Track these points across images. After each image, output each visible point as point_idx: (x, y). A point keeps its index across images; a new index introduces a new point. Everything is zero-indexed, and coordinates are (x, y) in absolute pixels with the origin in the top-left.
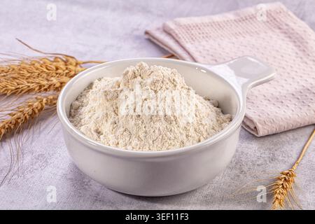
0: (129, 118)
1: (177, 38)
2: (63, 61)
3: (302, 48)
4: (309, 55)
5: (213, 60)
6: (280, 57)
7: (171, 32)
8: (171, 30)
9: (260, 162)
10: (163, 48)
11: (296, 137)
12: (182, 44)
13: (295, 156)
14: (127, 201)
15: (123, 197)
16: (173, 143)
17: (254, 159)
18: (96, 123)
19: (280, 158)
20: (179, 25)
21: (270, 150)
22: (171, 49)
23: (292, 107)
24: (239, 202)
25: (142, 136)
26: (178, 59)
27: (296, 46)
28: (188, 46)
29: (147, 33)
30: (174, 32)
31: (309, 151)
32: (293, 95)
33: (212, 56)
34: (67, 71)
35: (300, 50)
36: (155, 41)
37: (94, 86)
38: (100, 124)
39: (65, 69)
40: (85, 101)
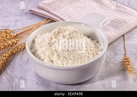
0: (64, 52)
1: (48, 11)
2: (4, 32)
3: (101, 3)
4: (105, 6)
5: (69, 17)
6: (94, 9)
7: (43, 8)
8: (43, 7)
9: (111, 57)
10: (42, 16)
11: (119, 42)
12: (51, 12)
13: (123, 51)
14: (70, 87)
15: (68, 86)
16: (85, 58)
17: (109, 56)
18: (49, 57)
19: (118, 53)
20: (45, 4)
21: (112, 50)
22: (47, 16)
23: (113, 30)
24: (114, 76)
25: (72, 58)
26: (55, 22)
27: (97, 3)
28: (55, 13)
29: (30, 11)
30: (45, 8)
31: (127, 47)
32: (109, 25)
33: (67, 15)
34: (11, 37)
35: (100, 4)
36: (37, 14)
37: (36, 41)
38: (51, 57)
39: (9, 36)
40: (36, 49)
